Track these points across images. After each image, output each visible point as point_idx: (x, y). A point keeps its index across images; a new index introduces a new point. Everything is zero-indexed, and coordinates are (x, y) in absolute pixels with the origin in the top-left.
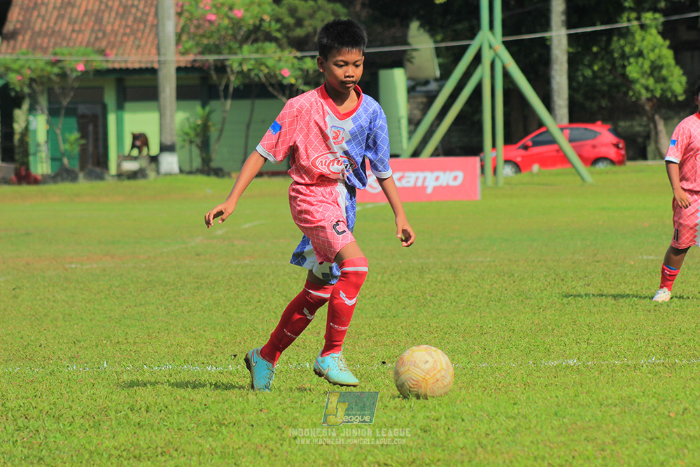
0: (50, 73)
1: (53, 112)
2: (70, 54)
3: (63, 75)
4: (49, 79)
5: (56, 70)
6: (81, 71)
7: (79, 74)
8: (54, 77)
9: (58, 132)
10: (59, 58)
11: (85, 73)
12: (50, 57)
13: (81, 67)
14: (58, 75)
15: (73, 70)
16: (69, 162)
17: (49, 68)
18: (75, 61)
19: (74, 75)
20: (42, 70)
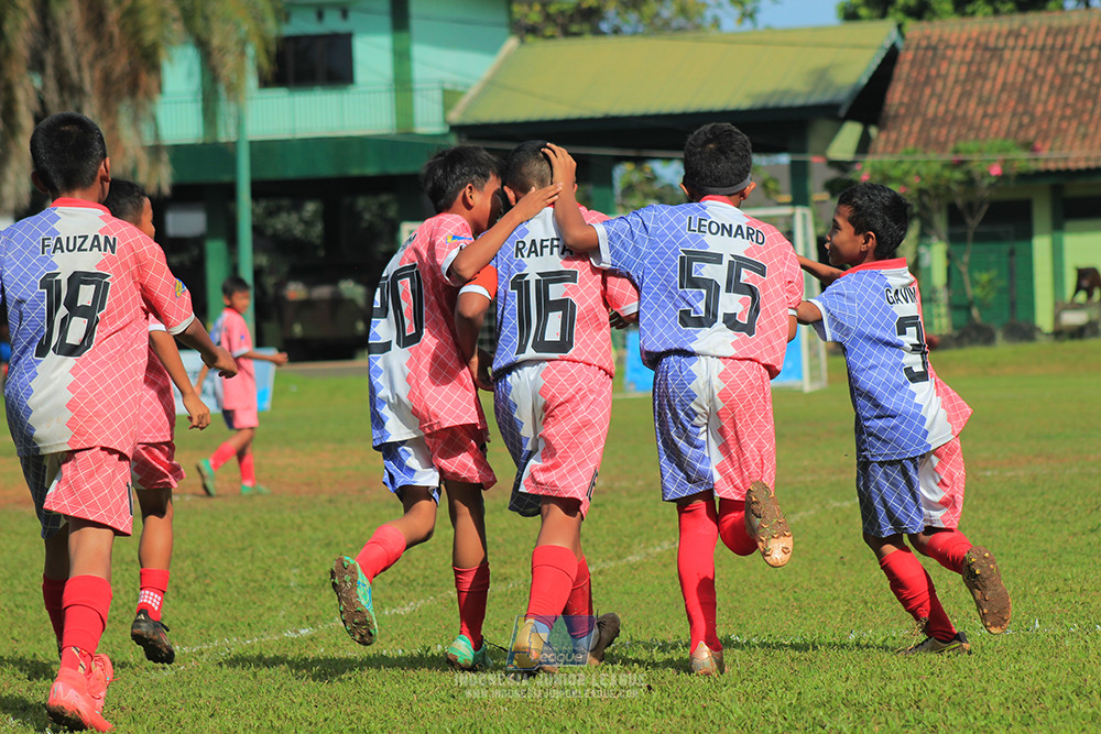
0: (949, 180)
1: (955, 239)
2: (980, 151)
3: (970, 182)
4: (948, 189)
5: (958, 175)
6: (997, 176)
7: (993, 180)
8: (954, 187)
9: (964, 269)
10: (962, 157)
11: (1003, 178)
12: (949, 157)
13: (996, 170)
14: (960, 183)
15: (984, 175)
16: (981, 315)
17: (947, 173)
18: (989, 161)
19: (986, 182)
20: (938, 176)
